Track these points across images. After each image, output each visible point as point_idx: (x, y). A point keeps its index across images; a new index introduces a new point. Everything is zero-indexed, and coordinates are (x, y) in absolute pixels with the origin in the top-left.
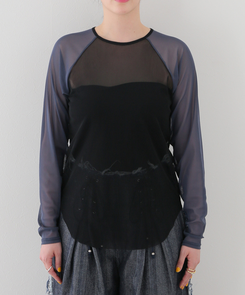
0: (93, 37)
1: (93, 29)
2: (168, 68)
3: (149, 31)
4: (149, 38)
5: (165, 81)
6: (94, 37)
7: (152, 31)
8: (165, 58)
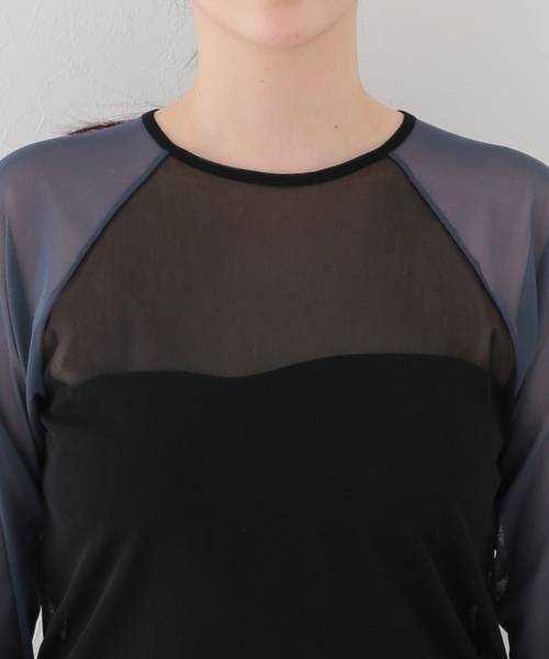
0: (153, 152)
1: (149, 120)
2: (492, 287)
3: (397, 122)
4: (402, 153)
5: (480, 352)
6: (155, 152)
7: (409, 122)
8: (477, 244)
